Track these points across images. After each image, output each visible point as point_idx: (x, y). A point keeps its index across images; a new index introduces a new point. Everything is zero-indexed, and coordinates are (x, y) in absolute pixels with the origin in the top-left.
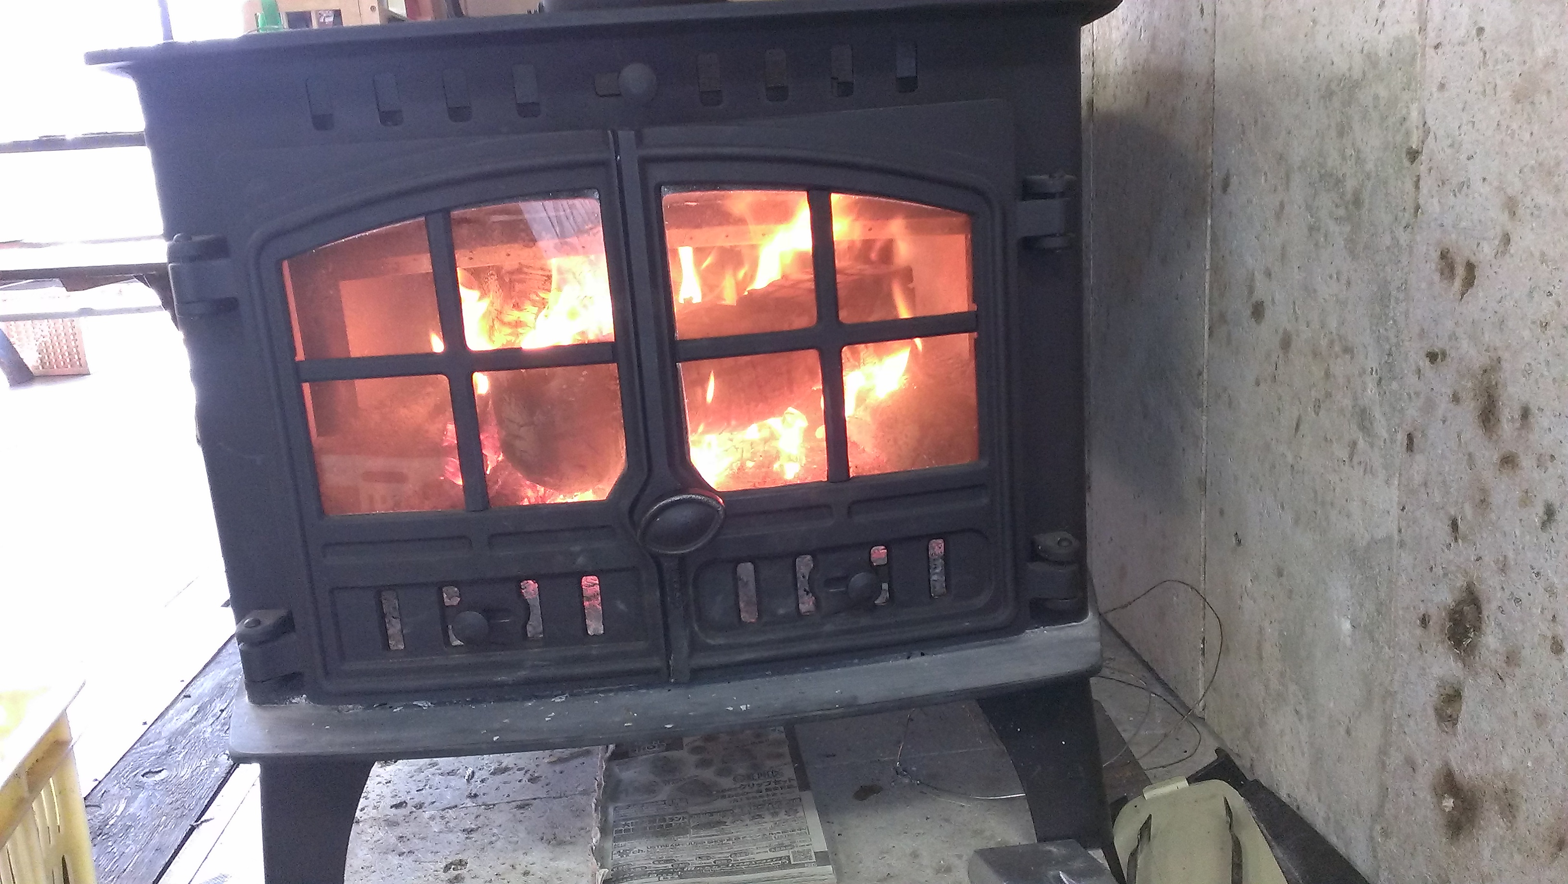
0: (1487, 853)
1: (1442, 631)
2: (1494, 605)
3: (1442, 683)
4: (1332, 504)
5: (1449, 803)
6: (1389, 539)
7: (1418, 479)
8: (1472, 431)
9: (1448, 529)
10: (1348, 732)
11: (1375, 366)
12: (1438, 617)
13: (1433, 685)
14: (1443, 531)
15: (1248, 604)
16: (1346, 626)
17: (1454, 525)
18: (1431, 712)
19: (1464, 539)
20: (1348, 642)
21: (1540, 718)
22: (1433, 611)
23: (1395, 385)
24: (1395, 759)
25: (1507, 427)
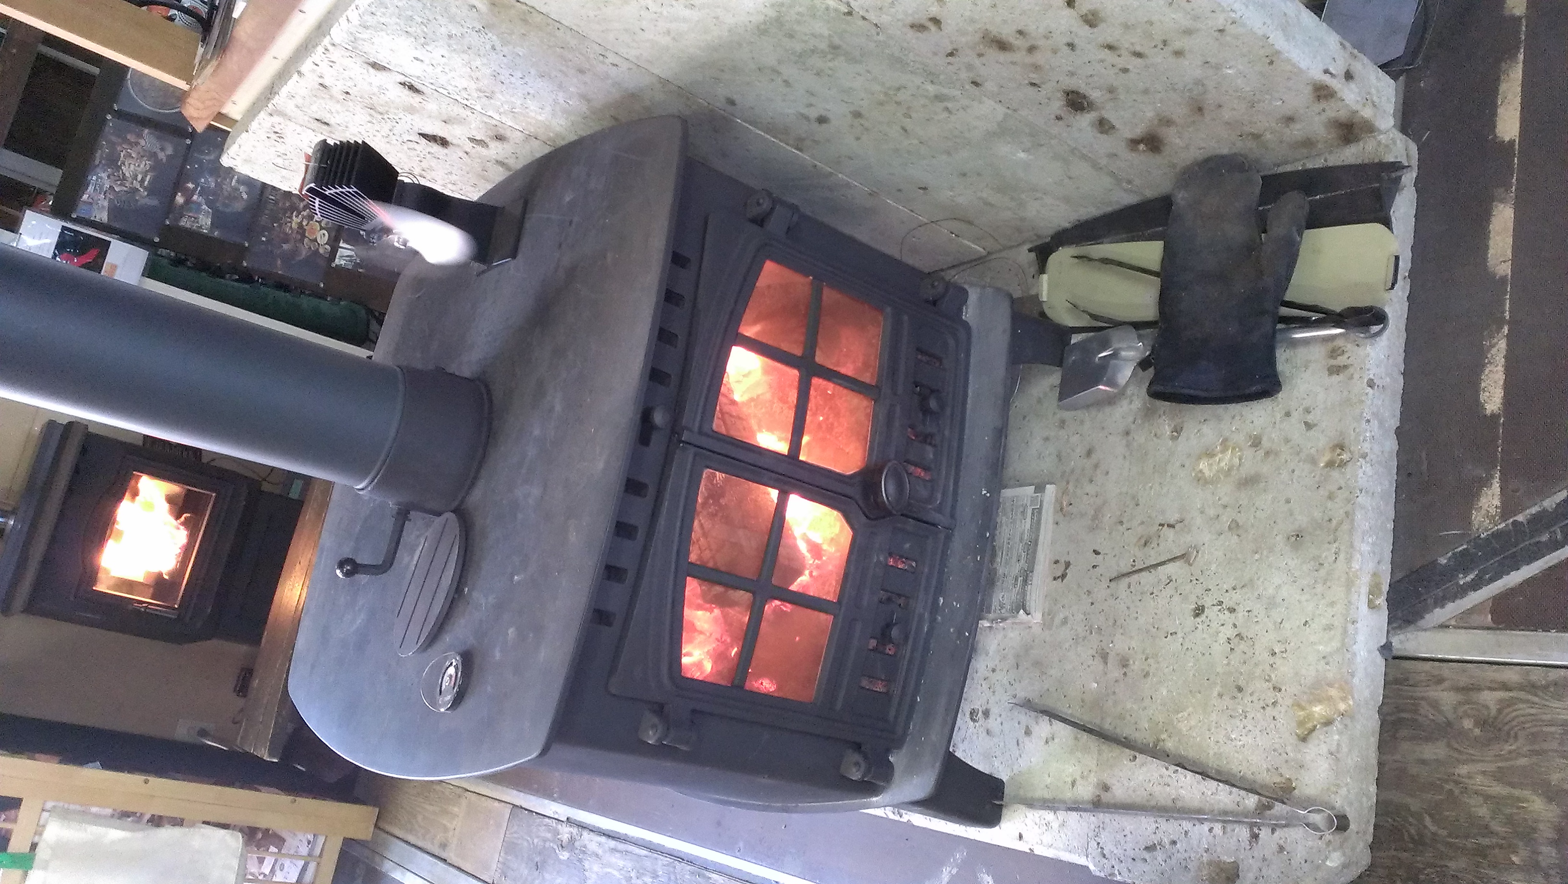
0: (1178, 141)
1: (1071, 113)
2: (1083, 86)
3: (1092, 125)
4: (962, 133)
5: (1142, 147)
6: (1006, 115)
7: (995, 89)
8: (1003, 57)
9: (1032, 88)
10: (1070, 178)
11: (922, 80)
12: (1064, 112)
13: (1089, 129)
14: (1032, 91)
15: (960, 200)
16: (1022, 155)
17: (1033, 84)
18: (1099, 135)
19: (1043, 83)
20: (1031, 157)
21: (1146, 92)
22: (1059, 112)
23: (942, 77)
24: (1103, 162)
25: (1018, 42)
